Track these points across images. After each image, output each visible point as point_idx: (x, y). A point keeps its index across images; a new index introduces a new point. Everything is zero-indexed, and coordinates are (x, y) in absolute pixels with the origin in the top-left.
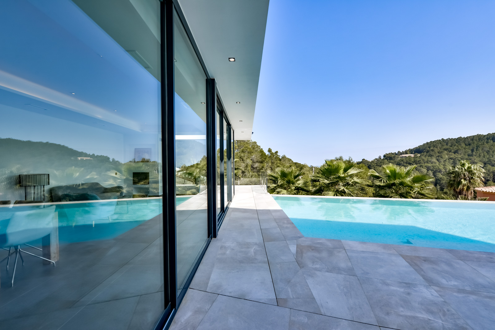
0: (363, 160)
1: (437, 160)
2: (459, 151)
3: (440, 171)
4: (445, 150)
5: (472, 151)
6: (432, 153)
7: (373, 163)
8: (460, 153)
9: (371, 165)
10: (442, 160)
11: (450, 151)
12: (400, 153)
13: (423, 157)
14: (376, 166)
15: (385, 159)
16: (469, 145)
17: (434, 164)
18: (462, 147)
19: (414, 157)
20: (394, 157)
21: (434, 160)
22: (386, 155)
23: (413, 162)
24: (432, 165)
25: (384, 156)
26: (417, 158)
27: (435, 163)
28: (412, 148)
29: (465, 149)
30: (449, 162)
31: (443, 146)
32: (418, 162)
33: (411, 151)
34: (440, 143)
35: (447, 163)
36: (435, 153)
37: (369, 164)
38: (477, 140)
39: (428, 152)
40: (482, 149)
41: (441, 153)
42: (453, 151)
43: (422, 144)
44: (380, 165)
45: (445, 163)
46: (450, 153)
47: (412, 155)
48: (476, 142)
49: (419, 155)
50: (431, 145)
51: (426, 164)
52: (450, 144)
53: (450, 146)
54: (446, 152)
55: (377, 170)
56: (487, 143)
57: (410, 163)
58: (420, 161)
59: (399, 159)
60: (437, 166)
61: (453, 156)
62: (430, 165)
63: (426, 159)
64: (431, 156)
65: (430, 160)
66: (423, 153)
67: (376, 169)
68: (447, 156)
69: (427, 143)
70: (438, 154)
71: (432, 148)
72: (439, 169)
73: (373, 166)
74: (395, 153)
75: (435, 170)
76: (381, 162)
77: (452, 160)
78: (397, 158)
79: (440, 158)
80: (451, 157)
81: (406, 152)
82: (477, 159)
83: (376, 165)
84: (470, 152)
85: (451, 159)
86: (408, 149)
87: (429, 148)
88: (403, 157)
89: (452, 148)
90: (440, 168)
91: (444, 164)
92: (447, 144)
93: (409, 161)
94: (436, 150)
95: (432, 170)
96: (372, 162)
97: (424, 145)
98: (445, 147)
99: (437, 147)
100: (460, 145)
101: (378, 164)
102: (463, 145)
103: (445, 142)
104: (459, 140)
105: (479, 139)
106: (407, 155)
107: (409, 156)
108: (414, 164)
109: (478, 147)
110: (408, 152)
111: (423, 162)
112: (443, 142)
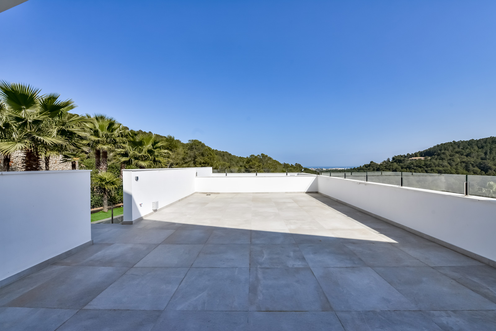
0: (371, 162)
1: (449, 163)
2: (471, 154)
4: (457, 152)
5: (486, 154)
6: (443, 156)
7: (382, 166)
8: (472, 156)
9: (380, 168)
10: (454, 164)
11: (462, 155)
12: (409, 156)
13: (434, 161)
15: (395, 162)
16: (482, 147)
18: (474, 150)
19: (425, 161)
20: (404, 160)
21: (446, 163)
22: (395, 158)
23: (424, 165)
24: (443, 169)
25: (393, 159)
26: (427, 161)
27: (447, 167)
28: (422, 150)
29: (478, 152)
30: (461, 166)
31: (454, 149)
32: (429, 165)
33: (421, 154)
34: (452, 146)
36: (446, 156)
37: (378, 167)
38: (490, 143)
39: (439, 155)
41: (452, 156)
42: (465, 154)
43: (432, 146)
44: (389, 168)
45: (457, 166)
46: (462, 157)
47: (422, 158)
48: (489, 145)
49: (430, 158)
50: (441, 147)
51: (437, 168)
52: (461, 147)
53: (462, 149)
54: (457, 155)
57: (420, 166)
58: (431, 164)
59: (409, 162)
60: (448, 170)
61: (466, 159)
63: (437, 163)
64: (442, 159)
65: (441, 163)
66: (433, 156)
68: (459, 160)
69: (438, 146)
70: (449, 157)
71: (443, 151)
73: (382, 169)
74: (404, 155)
76: (390, 165)
77: (465, 164)
78: (407, 161)
79: (452, 161)
80: (464, 160)
81: (416, 155)
82: (491, 162)
84: (483, 155)
85: (464, 162)
86: (417, 151)
87: (441, 150)
88: (412, 160)
89: (463, 151)
91: (456, 168)
92: (459, 147)
93: (419, 164)
94: (448, 153)
96: (381, 164)
97: (435, 147)
98: (457, 150)
99: (448, 150)
100: (473, 148)
101: (387, 167)
102: (476, 148)
103: (457, 145)
104: (471, 143)
105: (492, 142)
106: (417, 158)
107: (420, 160)
108: (425, 167)
109: (491, 150)
110: (418, 155)
111: (433, 165)
112: (454, 144)
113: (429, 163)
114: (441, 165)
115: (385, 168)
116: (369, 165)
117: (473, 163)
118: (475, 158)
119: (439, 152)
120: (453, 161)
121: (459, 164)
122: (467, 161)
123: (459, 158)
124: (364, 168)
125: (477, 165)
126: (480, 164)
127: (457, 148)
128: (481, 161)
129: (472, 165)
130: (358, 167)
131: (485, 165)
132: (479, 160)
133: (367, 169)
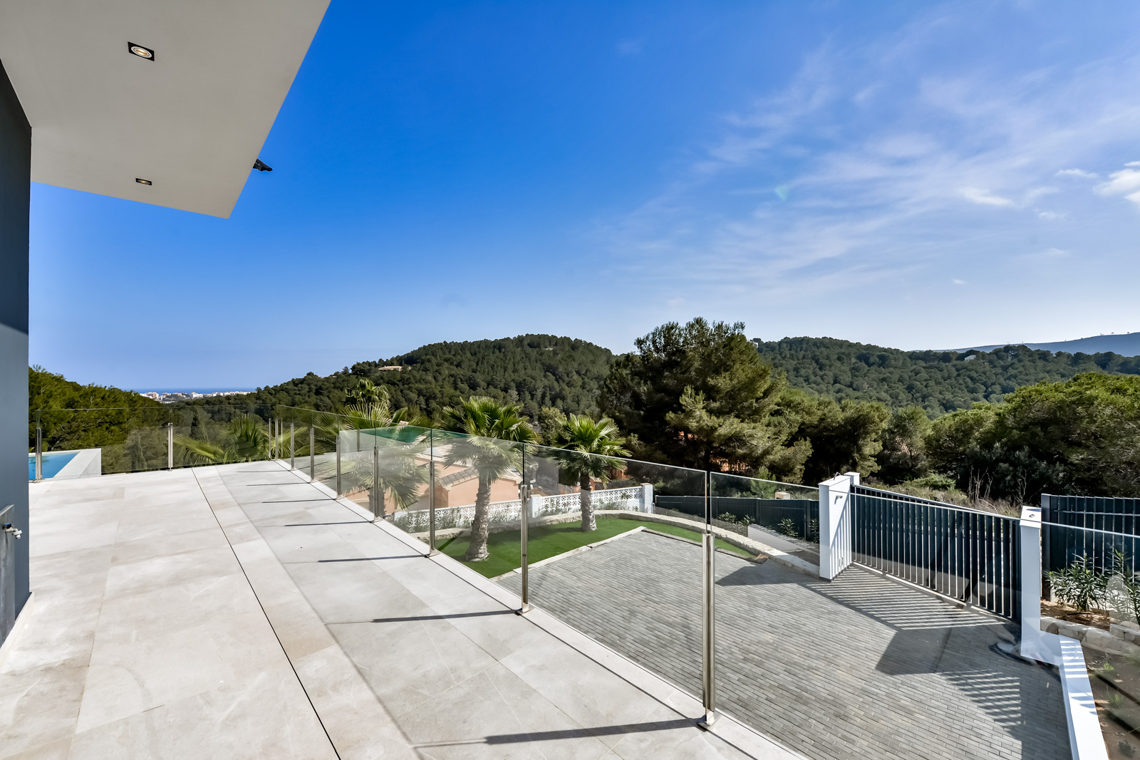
0: (309, 374)
1: (435, 378)
2: (462, 364)
3: (435, 398)
4: (446, 360)
5: (477, 364)
6: (428, 365)
8: (463, 367)
9: (323, 387)
10: (440, 378)
11: (452, 364)
12: (382, 363)
13: (415, 373)
14: (333, 390)
15: (353, 374)
16: (475, 354)
17: (428, 385)
18: (466, 358)
19: (402, 372)
20: (369, 370)
21: (430, 378)
23: (399, 381)
24: (425, 386)
25: (353, 368)
26: (405, 373)
27: (431, 383)
28: (402, 354)
29: (469, 360)
31: (444, 354)
32: (407, 380)
33: (400, 360)
34: (441, 349)
35: (446, 382)
36: (432, 365)
37: (320, 384)
38: (484, 348)
39: (422, 363)
40: (488, 362)
41: (440, 366)
42: (455, 363)
43: (417, 349)
44: (341, 386)
46: (452, 367)
47: (400, 367)
48: (482, 351)
49: (410, 368)
50: (428, 350)
51: (416, 385)
52: (453, 353)
53: (454, 355)
54: (446, 364)
55: (334, 396)
56: (493, 353)
58: (410, 378)
59: (378, 374)
60: (432, 388)
61: (455, 371)
62: (422, 386)
63: (418, 376)
64: (426, 370)
65: (423, 377)
66: (415, 365)
67: (331, 396)
68: (447, 372)
69: (424, 347)
70: (436, 368)
71: (428, 357)
72: (434, 393)
73: (327, 389)
74: (375, 362)
75: (428, 395)
76: (343, 381)
77: (453, 379)
78: (375, 372)
79: (438, 374)
80: (452, 372)
81: (390, 363)
82: (481, 377)
83: (334, 388)
84: (474, 366)
85: (452, 376)
86: (395, 356)
87: (426, 355)
88: (385, 371)
89: (454, 358)
90: (435, 391)
92: (450, 352)
93: (392, 379)
94: (434, 361)
95: (424, 396)
96: (326, 379)
97: (420, 349)
98: (448, 356)
99: (435, 356)
100: (465, 353)
101: (338, 385)
102: (468, 355)
103: (448, 348)
104: (464, 346)
105: (486, 347)
106: (391, 368)
107: (395, 369)
108: (400, 384)
109: (483, 358)
110: (395, 362)
111: (413, 381)
112: (445, 347)
113: (406, 376)
114: (424, 380)
115: (332, 385)
116: (302, 381)
117: (462, 377)
118: (466, 370)
119: (423, 358)
120: (440, 373)
121: (447, 379)
122: (456, 374)
123: (448, 368)
124: (291, 387)
125: (466, 381)
126: (470, 379)
127: (448, 353)
128: (471, 374)
129: (461, 380)
130: (276, 387)
131: (474, 380)
132: (470, 373)
133: (295, 390)
